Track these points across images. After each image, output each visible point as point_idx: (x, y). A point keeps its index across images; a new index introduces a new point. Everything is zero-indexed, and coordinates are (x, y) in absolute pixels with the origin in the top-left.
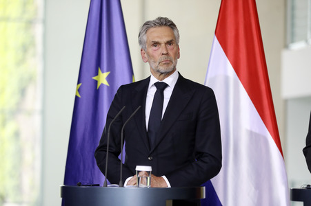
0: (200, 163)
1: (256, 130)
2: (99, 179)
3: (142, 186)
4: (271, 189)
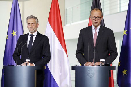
0: (44, 59)
1: (60, 49)
2: (13, 63)
3: (28, 65)
4: (64, 66)
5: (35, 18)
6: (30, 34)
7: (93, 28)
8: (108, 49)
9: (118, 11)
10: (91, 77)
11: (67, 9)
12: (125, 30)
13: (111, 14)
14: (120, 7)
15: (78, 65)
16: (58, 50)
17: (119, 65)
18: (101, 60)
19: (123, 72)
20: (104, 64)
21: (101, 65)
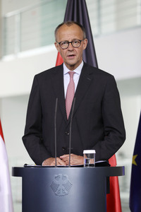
7: (66, 70)
8: (102, 121)
10: (61, 193)
11: (5, 18)
17: (135, 164)
18: (86, 152)
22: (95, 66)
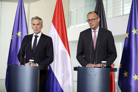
1: (63, 50)
3: (31, 65)
5: (40, 19)
6: (34, 35)
9: (122, 14)
10: (93, 78)
11: (71, 11)
12: (127, 33)
13: (114, 17)
14: (123, 10)
15: (80, 66)
16: (62, 51)
18: (102, 62)
19: (124, 74)
20: (105, 66)
21: (103, 67)
22: (106, 29)
